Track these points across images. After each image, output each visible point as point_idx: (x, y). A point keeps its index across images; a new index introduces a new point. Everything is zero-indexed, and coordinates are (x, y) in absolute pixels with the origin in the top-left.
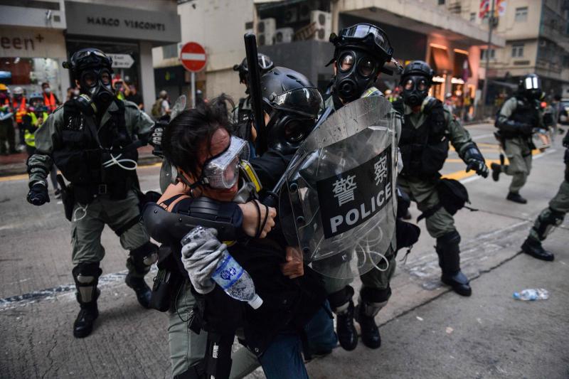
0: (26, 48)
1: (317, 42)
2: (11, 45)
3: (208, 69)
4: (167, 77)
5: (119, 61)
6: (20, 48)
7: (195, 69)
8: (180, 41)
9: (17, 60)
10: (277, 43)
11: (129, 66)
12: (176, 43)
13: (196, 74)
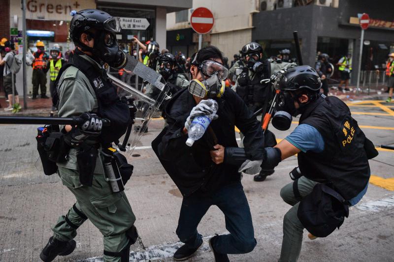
0: (66, 13)
1: (318, 7)
2: (54, 10)
3: (213, 32)
4: (178, 39)
5: (137, 24)
6: (61, 13)
7: (202, 31)
8: (191, 7)
9: (61, 23)
10: (278, 8)
11: (145, 29)
12: (187, 9)
13: (203, 35)
